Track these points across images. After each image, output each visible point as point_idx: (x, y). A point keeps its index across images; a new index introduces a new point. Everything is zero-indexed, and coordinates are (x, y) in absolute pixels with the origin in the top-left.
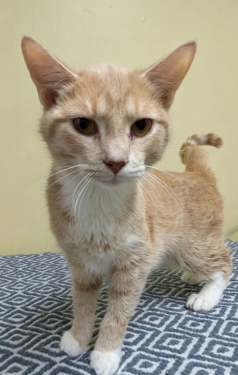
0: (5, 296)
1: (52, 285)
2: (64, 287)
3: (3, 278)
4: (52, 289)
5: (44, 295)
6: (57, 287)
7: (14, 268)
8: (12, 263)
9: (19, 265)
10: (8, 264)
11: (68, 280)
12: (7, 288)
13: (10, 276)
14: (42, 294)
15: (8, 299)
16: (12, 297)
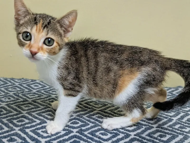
0: (34, 124)
1: (81, 119)
2: (93, 123)
3: (36, 103)
4: (80, 123)
5: (71, 129)
6: (85, 122)
7: (48, 94)
8: (46, 89)
9: (53, 92)
10: (43, 89)
11: (97, 115)
12: (38, 115)
13: (42, 102)
14: (69, 129)
15: (36, 127)
16: (40, 126)
